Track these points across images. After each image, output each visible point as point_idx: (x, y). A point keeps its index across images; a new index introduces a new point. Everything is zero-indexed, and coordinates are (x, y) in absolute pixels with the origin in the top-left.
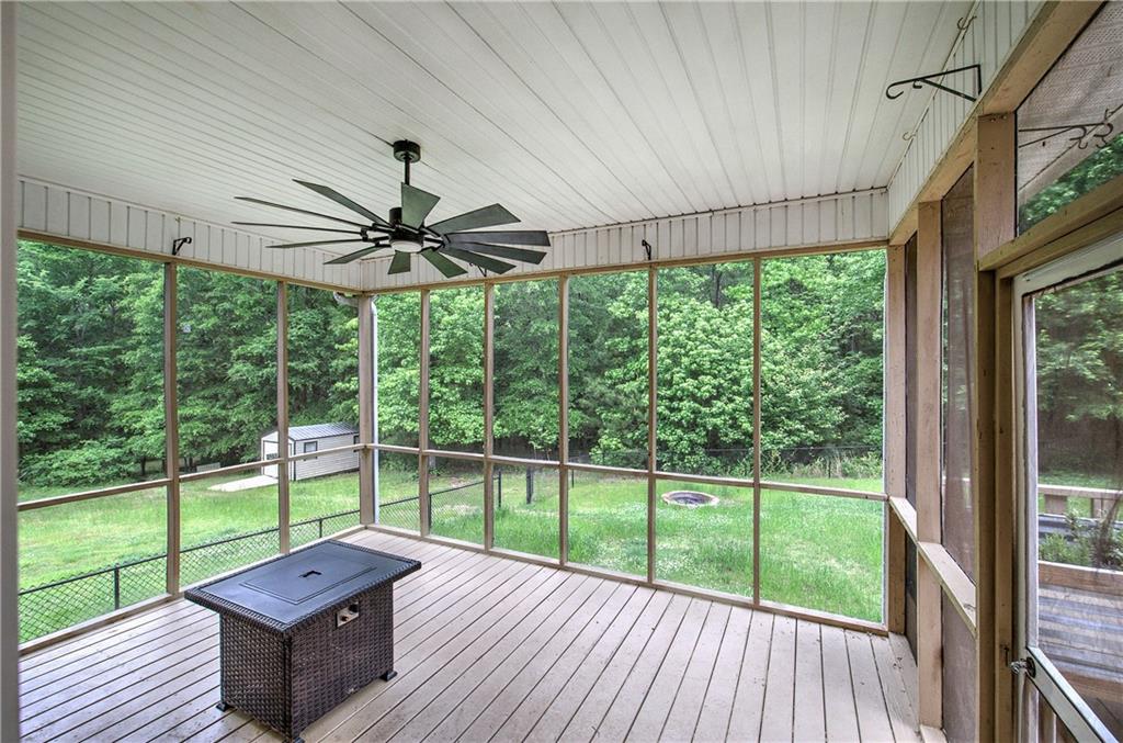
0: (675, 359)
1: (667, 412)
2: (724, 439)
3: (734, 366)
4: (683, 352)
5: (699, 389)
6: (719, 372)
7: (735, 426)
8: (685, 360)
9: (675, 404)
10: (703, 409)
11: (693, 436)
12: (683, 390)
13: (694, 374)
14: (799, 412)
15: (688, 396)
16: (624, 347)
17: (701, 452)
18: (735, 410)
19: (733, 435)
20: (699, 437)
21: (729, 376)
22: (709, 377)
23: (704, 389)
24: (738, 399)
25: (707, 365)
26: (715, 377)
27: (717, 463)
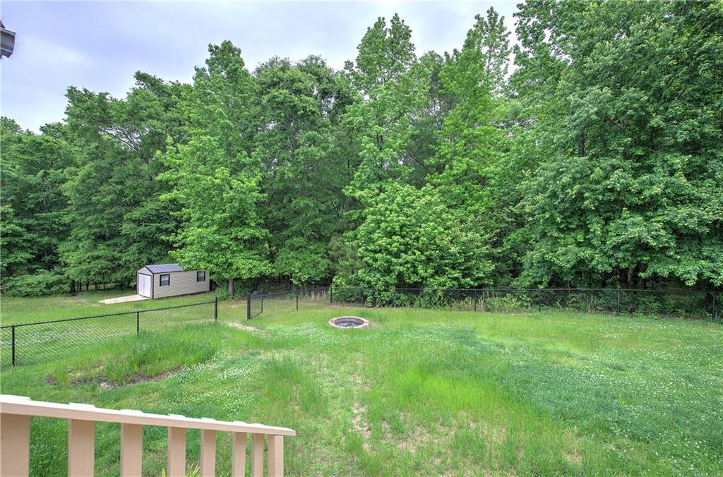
0: (378, 222)
1: (371, 261)
2: (408, 281)
3: (418, 229)
4: (383, 218)
5: (391, 245)
6: (407, 233)
7: (415, 272)
8: (383, 225)
9: (377, 256)
10: (393, 259)
11: (387, 278)
12: (380, 246)
13: (390, 234)
14: (460, 263)
15: (385, 250)
16: (355, 217)
17: (393, 289)
18: (416, 260)
19: (414, 279)
20: (391, 279)
21: (413, 236)
22: (398, 237)
23: (394, 245)
24: (418, 253)
25: (397, 228)
26: (403, 237)
27: (403, 297)
